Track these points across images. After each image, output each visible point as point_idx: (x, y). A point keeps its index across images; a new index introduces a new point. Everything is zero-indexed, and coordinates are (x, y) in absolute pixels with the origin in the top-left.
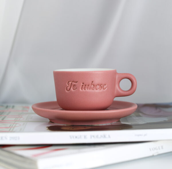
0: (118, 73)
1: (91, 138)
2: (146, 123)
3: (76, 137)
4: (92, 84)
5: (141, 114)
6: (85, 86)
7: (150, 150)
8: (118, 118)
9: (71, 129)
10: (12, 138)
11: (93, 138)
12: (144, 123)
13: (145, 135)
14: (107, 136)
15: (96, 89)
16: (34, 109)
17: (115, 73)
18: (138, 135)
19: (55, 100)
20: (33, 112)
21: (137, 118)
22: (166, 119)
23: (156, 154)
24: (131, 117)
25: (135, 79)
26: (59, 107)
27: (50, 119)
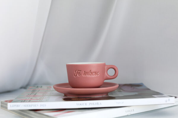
0: (106, 65)
1: (89, 104)
2: (124, 95)
3: (80, 104)
4: (90, 72)
5: (121, 90)
6: (86, 73)
7: (126, 112)
8: (107, 93)
9: (78, 100)
10: (41, 105)
11: (90, 104)
12: (123, 96)
13: (123, 103)
14: (99, 104)
15: (93, 75)
16: (54, 88)
17: (104, 65)
18: (118, 103)
19: (68, 82)
20: (54, 90)
21: (119, 93)
22: (137, 93)
23: (130, 114)
24: (115, 92)
25: (117, 69)
26: (70, 86)
27: (64, 94)
